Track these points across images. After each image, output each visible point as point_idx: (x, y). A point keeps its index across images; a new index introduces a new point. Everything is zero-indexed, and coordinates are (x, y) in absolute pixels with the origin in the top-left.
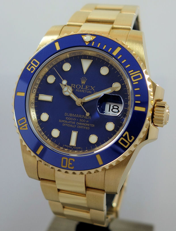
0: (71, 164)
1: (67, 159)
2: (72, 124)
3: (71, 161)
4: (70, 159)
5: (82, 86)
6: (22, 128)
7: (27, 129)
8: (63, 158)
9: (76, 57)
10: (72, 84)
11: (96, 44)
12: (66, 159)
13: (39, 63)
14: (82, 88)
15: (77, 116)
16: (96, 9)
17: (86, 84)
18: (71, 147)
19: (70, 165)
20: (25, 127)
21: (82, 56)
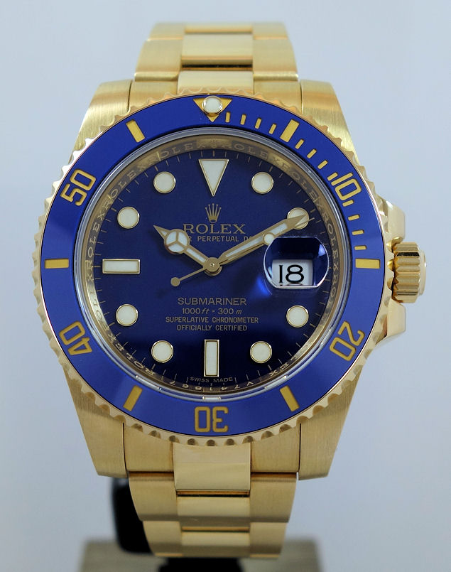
0: (220, 420)
1: (208, 410)
2: (201, 323)
3: (220, 414)
4: (215, 409)
5: (212, 225)
6: (75, 350)
7: (89, 350)
8: (197, 410)
9: (183, 155)
10: (185, 225)
11: (235, 118)
12: (205, 412)
13: (93, 180)
14: (212, 232)
15: (212, 301)
16: (188, 33)
17: (221, 220)
18: (208, 381)
19: (217, 423)
20: (83, 347)
21: (199, 151)
